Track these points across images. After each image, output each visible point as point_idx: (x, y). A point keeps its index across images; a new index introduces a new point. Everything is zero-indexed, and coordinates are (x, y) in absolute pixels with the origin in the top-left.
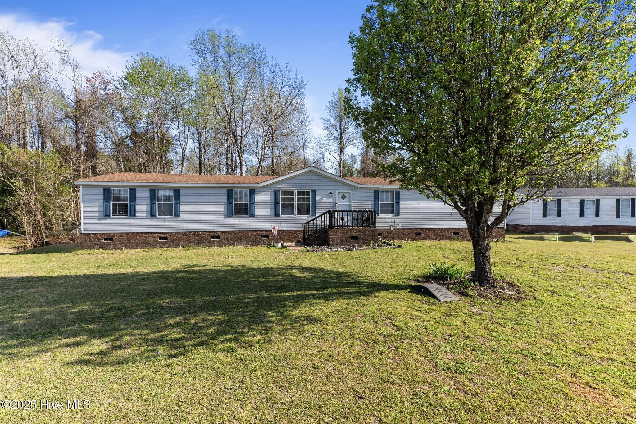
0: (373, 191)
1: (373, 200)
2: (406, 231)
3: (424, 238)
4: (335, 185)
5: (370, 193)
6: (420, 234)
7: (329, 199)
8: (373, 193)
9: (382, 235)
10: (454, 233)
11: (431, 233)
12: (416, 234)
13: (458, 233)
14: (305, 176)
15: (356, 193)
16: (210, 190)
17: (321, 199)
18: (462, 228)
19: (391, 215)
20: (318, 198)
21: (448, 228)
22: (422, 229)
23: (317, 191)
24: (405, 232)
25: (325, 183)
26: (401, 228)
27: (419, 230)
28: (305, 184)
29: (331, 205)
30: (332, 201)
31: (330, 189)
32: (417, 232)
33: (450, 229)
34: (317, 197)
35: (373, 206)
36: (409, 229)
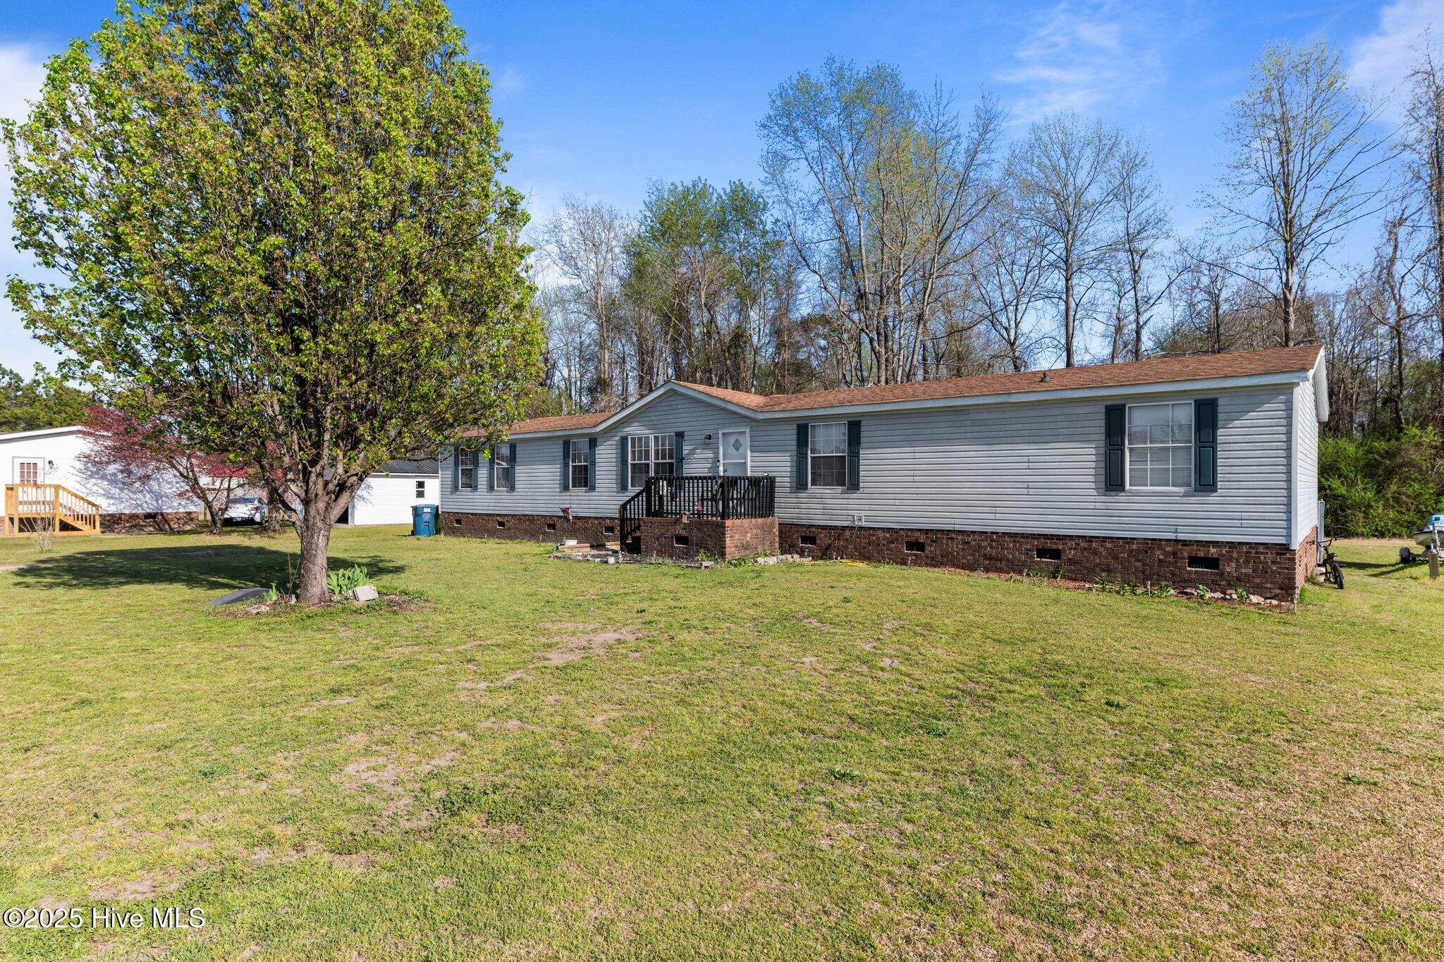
0: (795, 427)
1: (794, 448)
2: (881, 534)
3: (933, 559)
4: (717, 417)
5: (789, 432)
6: (921, 547)
7: (706, 451)
8: (795, 432)
9: (818, 541)
10: (1042, 553)
11: (956, 547)
12: (910, 546)
13: (1056, 554)
14: (667, 404)
15: (757, 434)
16: (540, 443)
17: (692, 452)
18: (1071, 537)
19: (839, 489)
20: (686, 449)
21: (1016, 535)
22: (928, 531)
23: (686, 434)
24: (878, 539)
25: (699, 414)
26: (864, 524)
27: (918, 534)
28: (665, 421)
29: (709, 465)
30: (712, 455)
31: (707, 427)
32: (913, 539)
33: (1023, 536)
34: (684, 448)
35: (795, 464)
36: (889, 530)
